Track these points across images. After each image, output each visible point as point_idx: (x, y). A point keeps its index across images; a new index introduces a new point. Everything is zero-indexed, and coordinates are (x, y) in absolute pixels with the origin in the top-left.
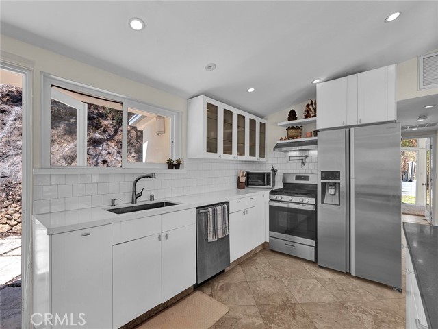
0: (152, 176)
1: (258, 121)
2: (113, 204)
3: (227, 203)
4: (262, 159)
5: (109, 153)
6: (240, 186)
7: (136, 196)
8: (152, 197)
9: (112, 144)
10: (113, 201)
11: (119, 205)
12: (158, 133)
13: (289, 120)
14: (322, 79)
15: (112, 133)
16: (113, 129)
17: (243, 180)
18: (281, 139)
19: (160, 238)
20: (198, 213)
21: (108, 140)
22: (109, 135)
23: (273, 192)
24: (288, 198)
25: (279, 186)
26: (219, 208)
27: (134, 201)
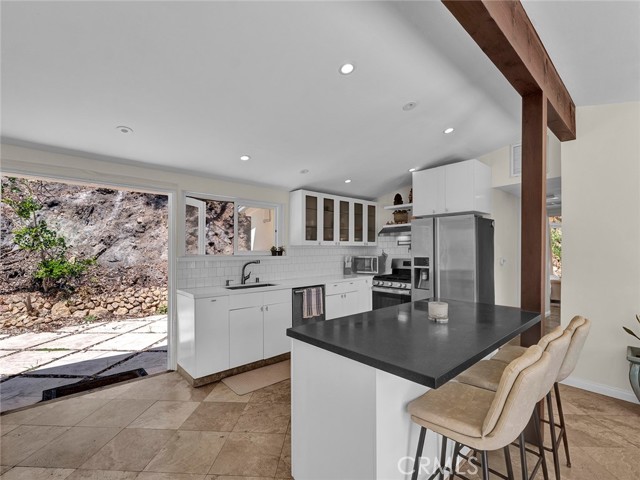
0: (257, 262)
1: (365, 204)
2: (228, 284)
3: (323, 286)
4: (371, 244)
5: (216, 234)
6: (346, 272)
7: (245, 278)
8: (257, 280)
9: (219, 223)
10: (228, 282)
11: (232, 284)
12: (265, 221)
13: (395, 204)
14: (418, 168)
15: (219, 211)
16: (219, 207)
17: (349, 265)
18: (388, 224)
19: (262, 309)
20: (294, 294)
21: (215, 219)
22: (216, 213)
23: (376, 278)
24: (396, 284)
25: (389, 271)
26: (314, 290)
27: (243, 282)
